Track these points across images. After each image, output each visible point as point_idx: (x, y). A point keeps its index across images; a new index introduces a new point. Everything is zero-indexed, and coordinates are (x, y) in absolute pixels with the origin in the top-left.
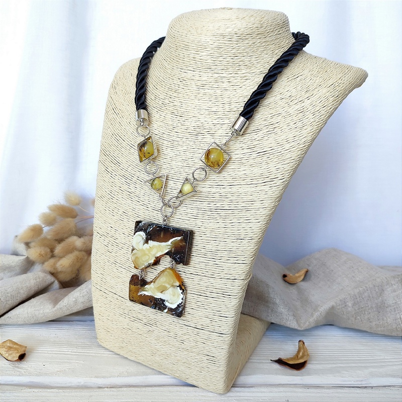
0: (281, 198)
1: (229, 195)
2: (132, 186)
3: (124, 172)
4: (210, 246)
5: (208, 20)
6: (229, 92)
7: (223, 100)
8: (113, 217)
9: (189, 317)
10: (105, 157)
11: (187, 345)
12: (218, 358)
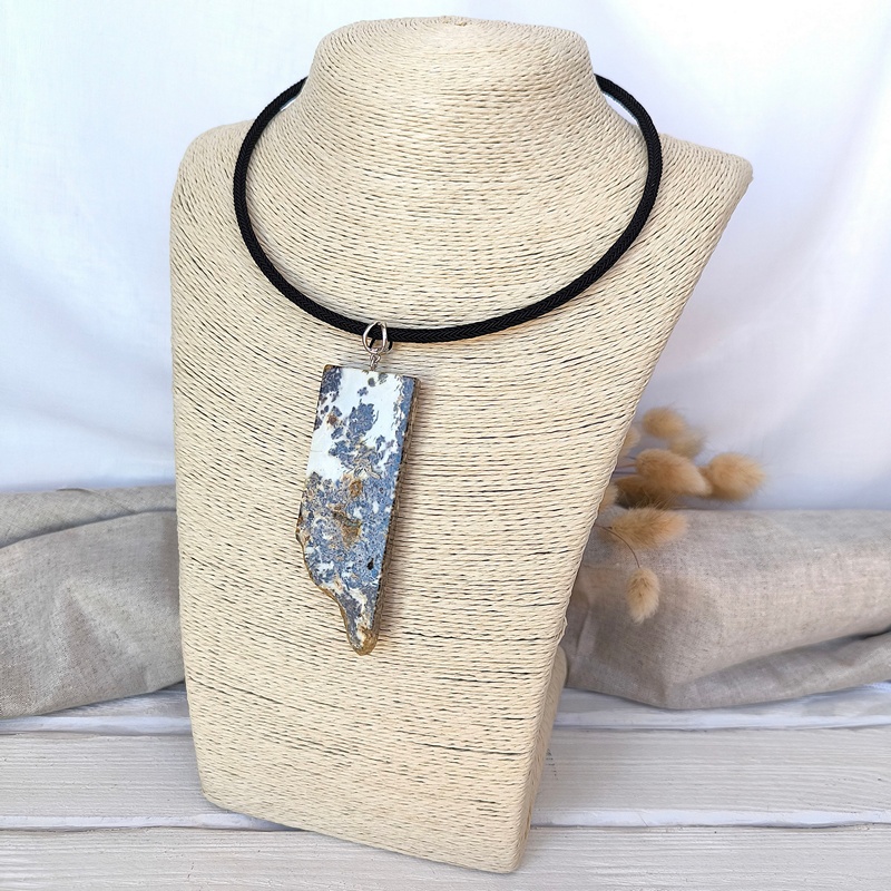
1: (510, 459)
2: (272, 447)
5: (422, 54)
6: (484, 226)
7: (473, 243)
8: (230, 522)
9: (436, 727)
10: (189, 380)
11: (432, 784)
12: (504, 804)
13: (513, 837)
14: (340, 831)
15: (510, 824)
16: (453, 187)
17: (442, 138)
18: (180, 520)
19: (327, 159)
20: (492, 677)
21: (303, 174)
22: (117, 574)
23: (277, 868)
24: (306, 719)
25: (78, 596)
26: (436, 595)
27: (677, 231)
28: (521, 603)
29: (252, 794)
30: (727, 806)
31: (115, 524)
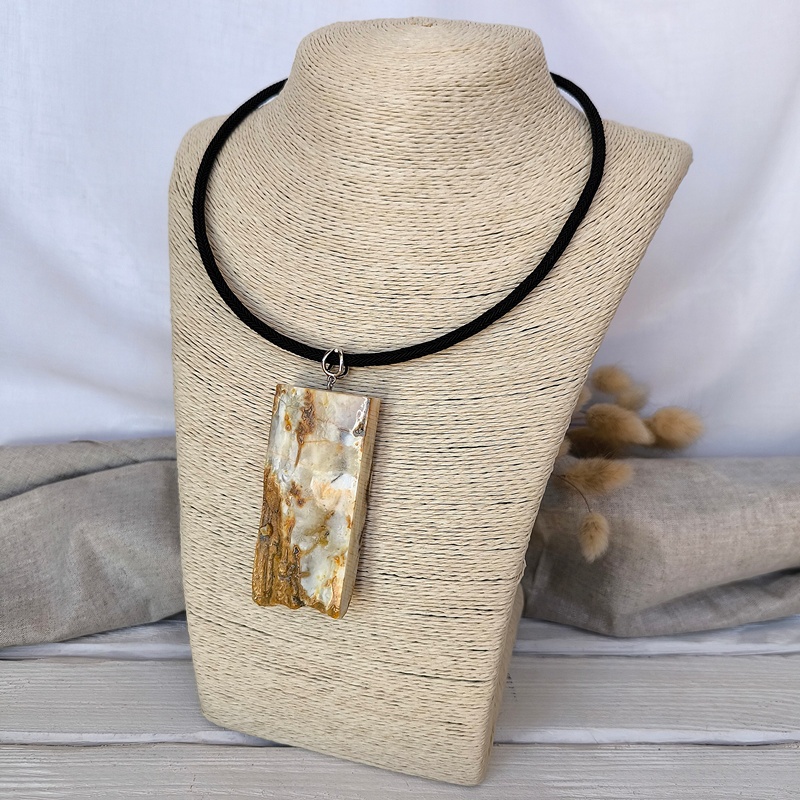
8: (224, 475)
9: (410, 657)
10: (186, 348)
11: (406, 708)
12: (470, 725)
13: (478, 755)
14: (324, 747)
15: (475, 743)
16: (421, 174)
17: (411, 130)
18: (180, 472)
19: (307, 149)
20: (458, 613)
21: (286, 162)
22: (124, 517)
23: (269, 781)
24: (294, 650)
25: (90, 537)
26: (409, 540)
27: (624, 211)
28: (485, 548)
29: (245, 714)
30: (670, 726)
31: (121, 472)
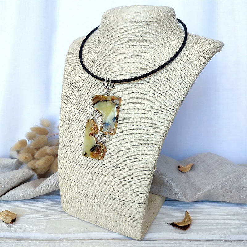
0: (173, 121)
1: (142, 120)
2: (82, 115)
3: (77, 107)
4: (131, 151)
5: (126, 13)
6: (140, 57)
7: (136, 62)
